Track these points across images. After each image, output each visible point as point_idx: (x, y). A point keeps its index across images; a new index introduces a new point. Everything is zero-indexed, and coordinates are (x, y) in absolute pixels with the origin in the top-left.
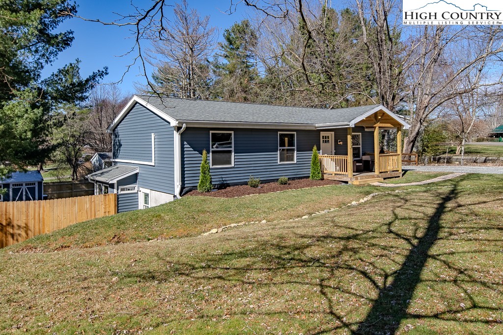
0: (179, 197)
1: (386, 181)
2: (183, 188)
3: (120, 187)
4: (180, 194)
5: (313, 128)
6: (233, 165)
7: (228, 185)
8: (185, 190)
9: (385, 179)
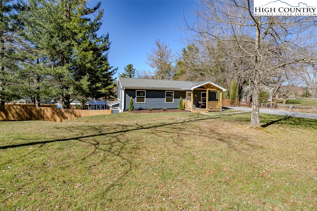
0: (123, 112)
1: (209, 112)
2: (125, 109)
3: (113, 108)
4: (123, 111)
5: (181, 90)
6: (145, 102)
7: (143, 109)
8: (125, 110)
9: (209, 111)
